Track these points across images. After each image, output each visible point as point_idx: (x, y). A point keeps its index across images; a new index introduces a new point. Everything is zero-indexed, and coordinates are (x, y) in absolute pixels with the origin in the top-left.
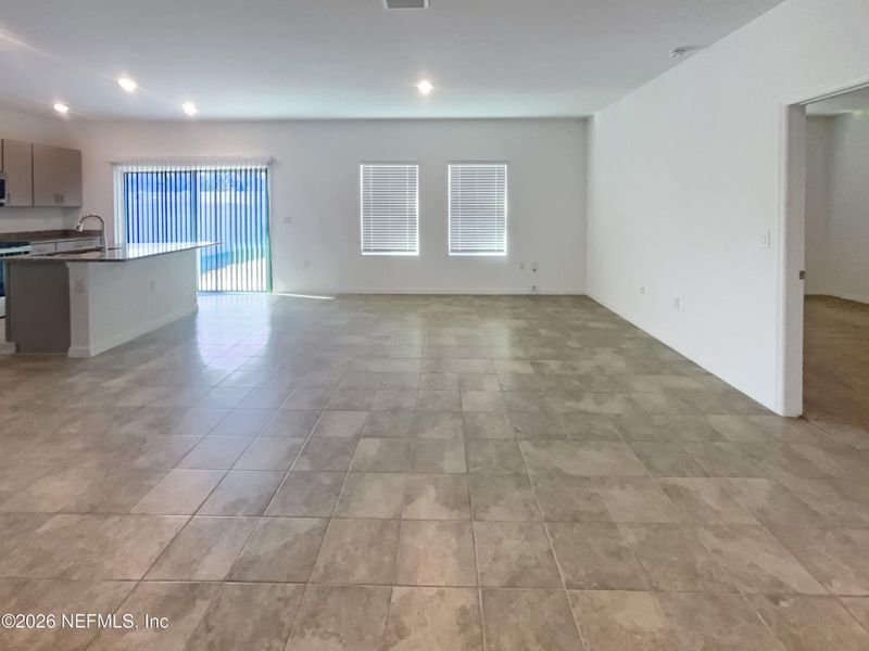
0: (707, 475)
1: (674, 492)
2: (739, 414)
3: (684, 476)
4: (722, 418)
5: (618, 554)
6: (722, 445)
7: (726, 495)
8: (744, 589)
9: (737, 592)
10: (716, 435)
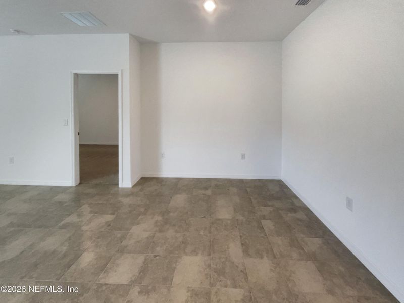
0: (69, 215)
1: (64, 227)
2: (62, 193)
3: (62, 220)
4: (57, 198)
5: (65, 255)
6: (65, 204)
7: (79, 216)
8: (103, 229)
9: (102, 232)
10: (61, 203)
